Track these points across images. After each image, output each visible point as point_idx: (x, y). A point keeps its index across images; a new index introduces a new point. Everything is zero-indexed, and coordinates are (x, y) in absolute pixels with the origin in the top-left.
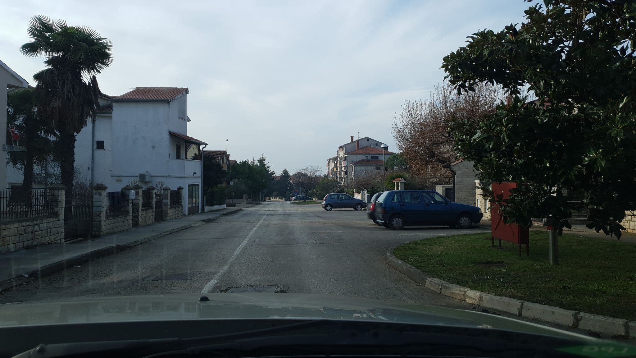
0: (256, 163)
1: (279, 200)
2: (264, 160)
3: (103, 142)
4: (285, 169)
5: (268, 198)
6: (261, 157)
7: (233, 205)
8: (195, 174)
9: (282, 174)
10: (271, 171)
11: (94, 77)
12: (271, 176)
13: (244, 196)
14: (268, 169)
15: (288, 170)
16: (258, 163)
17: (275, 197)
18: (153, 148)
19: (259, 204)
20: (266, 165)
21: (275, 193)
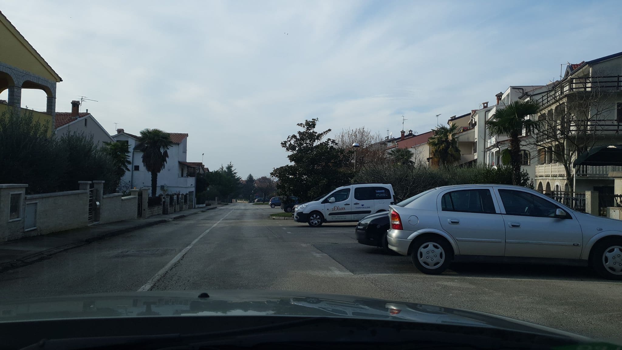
0: (225, 169)
1: (244, 202)
2: (232, 167)
3: (139, 166)
4: (250, 174)
5: (234, 200)
6: (229, 164)
7: (209, 205)
8: (192, 186)
9: (248, 179)
10: (238, 177)
11: (166, 151)
12: (238, 181)
13: (216, 198)
14: (235, 175)
15: (252, 175)
16: (226, 169)
17: (241, 199)
18: (169, 170)
19: (227, 204)
20: (233, 171)
21: (241, 196)
